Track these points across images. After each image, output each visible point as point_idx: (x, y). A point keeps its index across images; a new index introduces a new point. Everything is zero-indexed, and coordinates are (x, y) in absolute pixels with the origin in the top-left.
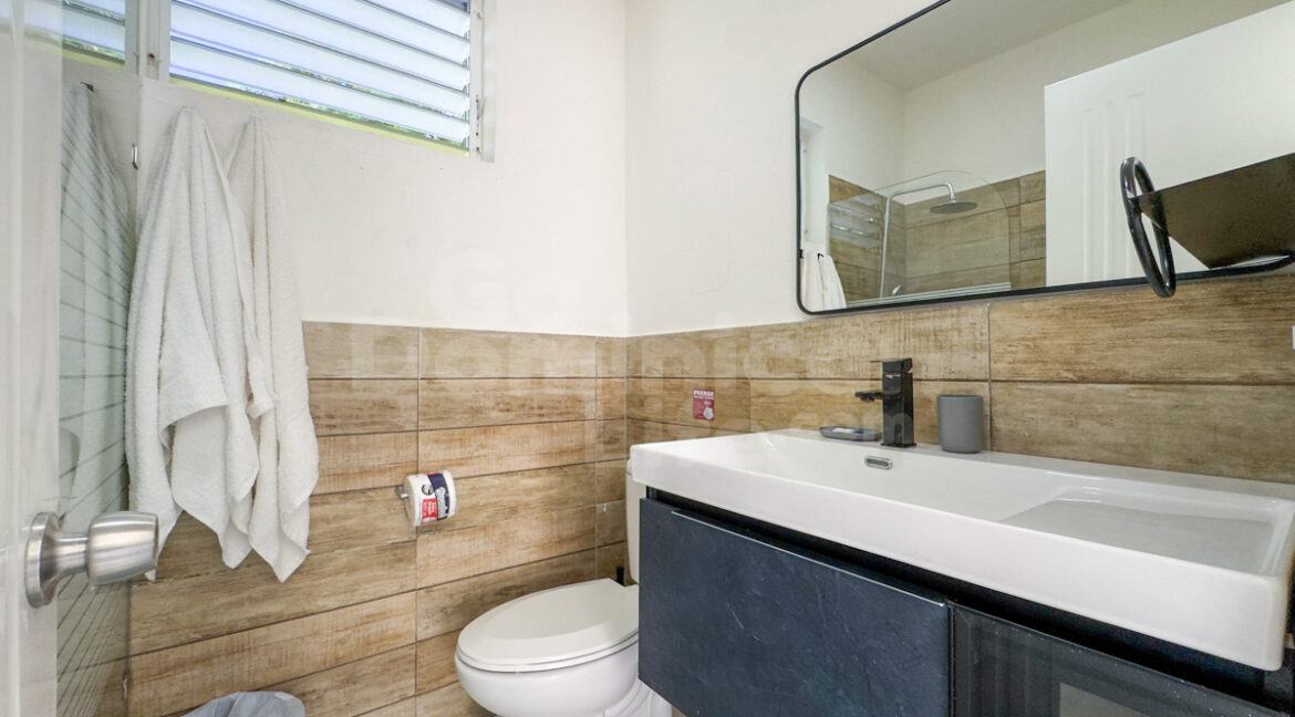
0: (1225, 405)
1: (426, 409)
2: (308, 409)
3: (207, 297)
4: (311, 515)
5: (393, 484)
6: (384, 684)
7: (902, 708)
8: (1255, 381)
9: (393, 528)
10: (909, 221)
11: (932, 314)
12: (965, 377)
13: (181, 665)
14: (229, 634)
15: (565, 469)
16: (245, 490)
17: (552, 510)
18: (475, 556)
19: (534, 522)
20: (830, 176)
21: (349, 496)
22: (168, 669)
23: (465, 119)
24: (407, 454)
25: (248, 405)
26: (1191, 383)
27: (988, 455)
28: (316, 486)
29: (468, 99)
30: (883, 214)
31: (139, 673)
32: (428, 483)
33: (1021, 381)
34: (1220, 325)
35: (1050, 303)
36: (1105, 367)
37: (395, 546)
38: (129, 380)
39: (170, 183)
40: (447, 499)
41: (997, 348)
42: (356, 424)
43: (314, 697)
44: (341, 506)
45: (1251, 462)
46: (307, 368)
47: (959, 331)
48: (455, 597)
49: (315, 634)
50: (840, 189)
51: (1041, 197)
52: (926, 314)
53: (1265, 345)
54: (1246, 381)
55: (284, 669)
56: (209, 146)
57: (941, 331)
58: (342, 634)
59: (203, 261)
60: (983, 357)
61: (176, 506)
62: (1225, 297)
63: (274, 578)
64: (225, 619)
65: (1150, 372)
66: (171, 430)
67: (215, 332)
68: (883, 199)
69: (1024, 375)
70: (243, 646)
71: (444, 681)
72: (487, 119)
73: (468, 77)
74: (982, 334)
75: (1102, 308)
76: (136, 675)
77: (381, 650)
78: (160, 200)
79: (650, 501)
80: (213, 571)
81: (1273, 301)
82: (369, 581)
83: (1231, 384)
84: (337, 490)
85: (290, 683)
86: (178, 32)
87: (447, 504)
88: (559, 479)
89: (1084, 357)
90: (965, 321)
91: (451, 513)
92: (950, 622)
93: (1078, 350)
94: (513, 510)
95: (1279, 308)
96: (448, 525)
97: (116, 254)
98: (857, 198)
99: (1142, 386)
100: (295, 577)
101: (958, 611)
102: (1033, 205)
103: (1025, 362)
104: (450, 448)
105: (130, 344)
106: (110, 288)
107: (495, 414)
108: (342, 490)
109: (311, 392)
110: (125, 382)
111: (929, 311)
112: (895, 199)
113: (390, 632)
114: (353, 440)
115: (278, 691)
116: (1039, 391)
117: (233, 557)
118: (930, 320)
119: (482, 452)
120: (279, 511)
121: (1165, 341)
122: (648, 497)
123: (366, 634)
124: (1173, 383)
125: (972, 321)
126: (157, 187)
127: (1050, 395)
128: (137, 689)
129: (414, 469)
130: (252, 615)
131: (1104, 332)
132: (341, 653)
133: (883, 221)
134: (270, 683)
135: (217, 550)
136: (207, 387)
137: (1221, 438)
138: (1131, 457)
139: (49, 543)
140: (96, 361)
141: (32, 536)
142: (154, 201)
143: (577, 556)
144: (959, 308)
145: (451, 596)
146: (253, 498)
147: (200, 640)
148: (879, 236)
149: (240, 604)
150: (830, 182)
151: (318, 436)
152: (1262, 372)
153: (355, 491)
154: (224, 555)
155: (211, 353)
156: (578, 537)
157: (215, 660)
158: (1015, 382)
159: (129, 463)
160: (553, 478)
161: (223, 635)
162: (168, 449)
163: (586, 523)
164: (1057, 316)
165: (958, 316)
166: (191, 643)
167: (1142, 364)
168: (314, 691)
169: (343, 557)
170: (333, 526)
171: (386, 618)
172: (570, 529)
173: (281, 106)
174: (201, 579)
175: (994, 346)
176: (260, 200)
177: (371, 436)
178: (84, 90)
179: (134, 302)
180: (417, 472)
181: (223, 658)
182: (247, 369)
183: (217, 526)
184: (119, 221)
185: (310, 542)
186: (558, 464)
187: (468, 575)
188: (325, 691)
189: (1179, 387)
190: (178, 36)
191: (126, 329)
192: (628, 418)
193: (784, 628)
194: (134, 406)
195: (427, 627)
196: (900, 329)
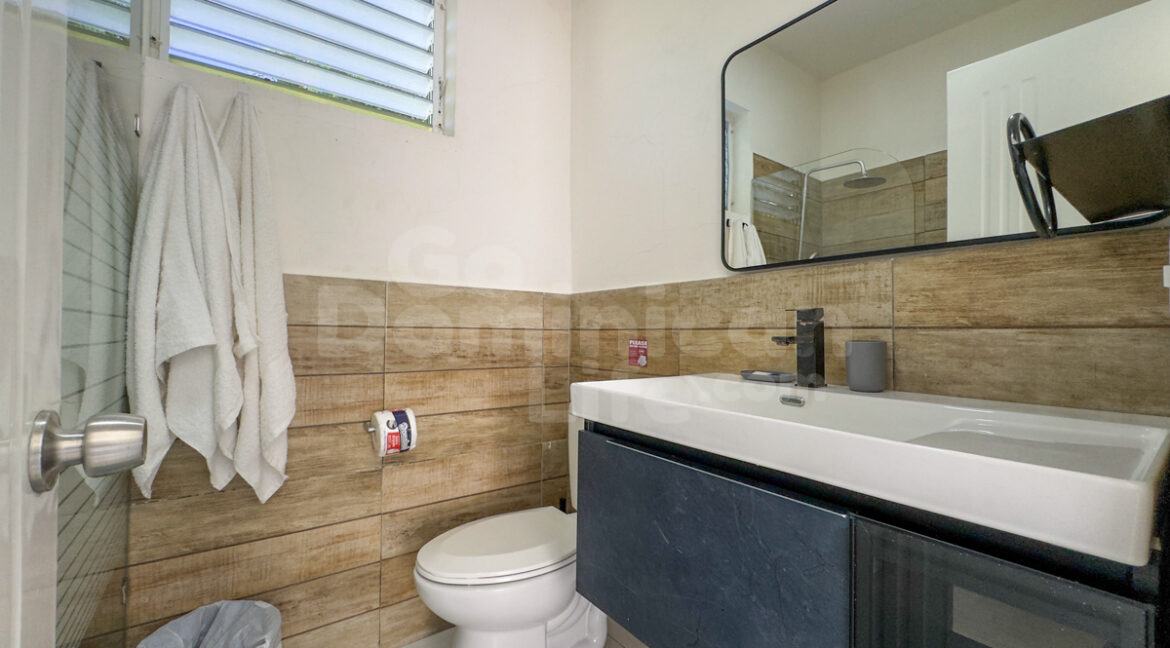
0: (1103, 346)
1: (392, 354)
2: (286, 352)
3: (198, 249)
4: (289, 445)
5: (361, 420)
6: (352, 597)
7: (808, 610)
8: (1133, 324)
9: (362, 459)
10: (825, 195)
11: (842, 268)
12: (870, 324)
13: (172, 575)
14: (215, 549)
15: (516, 410)
16: (230, 421)
17: (504, 446)
18: (433, 486)
19: (486, 456)
20: (754, 154)
21: (322, 429)
22: (161, 579)
23: (428, 99)
24: (374, 394)
25: (234, 346)
26: (1074, 327)
27: (891, 393)
28: (294, 419)
29: (431, 81)
30: (801, 189)
31: (136, 581)
32: (392, 418)
33: (920, 328)
34: (1100, 274)
35: (948, 257)
36: (996, 314)
37: (364, 474)
38: (129, 321)
39: (168, 149)
40: (409, 433)
41: (901, 299)
42: (330, 366)
43: (289, 607)
44: (315, 439)
45: (1128, 397)
46: (287, 314)
47: (866, 284)
48: (415, 521)
49: (292, 551)
50: (763, 166)
51: (943, 174)
52: (836, 269)
53: (1141, 292)
54: (1122, 324)
55: (262, 582)
56: (202, 116)
57: (850, 284)
58: (314, 552)
59: (196, 218)
60: (887, 307)
61: (170, 433)
62: (1105, 249)
63: (254, 499)
64: (212, 536)
65: (1037, 317)
66: (167, 366)
67: (206, 280)
68: (802, 175)
69: (924, 322)
70: (228, 559)
71: (406, 596)
72: (448, 99)
73: (432, 62)
74: (886, 286)
75: (994, 260)
76: (134, 582)
77: (351, 567)
78: (158, 164)
79: (588, 432)
80: (202, 493)
81: (1150, 252)
82: (340, 505)
83: (1110, 327)
84: (312, 424)
85: (269, 594)
86: (175, 18)
87: (409, 437)
88: (508, 419)
89: (978, 305)
90: (871, 275)
91: (413, 446)
92: (852, 530)
93: (972, 299)
94: (468, 446)
95: (1153, 259)
96: (410, 457)
97: (120, 210)
98: (778, 174)
99: (1031, 330)
100: (274, 500)
101: (859, 521)
102: (938, 181)
103: (925, 310)
104: (412, 389)
105: (131, 289)
106: (114, 238)
107: (452, 360)
108: (316, 423)
109: (290, 337)
110: (126, 323)
111: (839, 267)
112: (813, 175)
113: (358, 551)
114: (327, 380)
115: (258, 600)
116: (938, 336)
117: (220, 480)
118: (840, 274)
119: (441, 393)
120: (260, 441)
121: (1050, 290)
122: (586, 428)
123: (337, 552)
124: (1057, 327)
125: (877, 275)
126: (156, 152)
127: (947, 339)
128: (134, 595)
129: (381, 406)
130: (237, 532)
131: (996, 282)
132: (315, 568)
133: (802, 195)
134: (251, 593)
135: (206, 473)
136: (198, 329)
137: (1100, 376)
138: (1019, 395)
139: (49, 438)
140: (101, 300)
141: (35, 431)
142: (154, 165)
143: (525, 488)
144: (866, 264)
145: (412, 520)
146: (238, 428)
147: (190, 554)
148: (798, 209)
149: (225, 522)
150: (754, 160)
151: (296, 376)
152: (1137, 316)
153: (328, 425)
154: (211, 478)
155: (202, 300)
156: (525, 471)
157: (203, 572)
158: (915, 328)
159: (129, 394)
160: (503, 418)
161: (210, 550)
162: (164, 384)
163: (533, 458)
164: (954, 269)
165: (865, 270)
166: (181, 556)
167: (1030, 310)
168: (290, 602)
169: (317, 483)
170: (308, 455)
171: (355, 538)
172: (518, 463)
173: (266, 85)
174: (193, 500)
175: (897, 296)
176: (247, 167)
177: (343, 377)
178: (93, 67)
179: (135, 252)
180: (383, 410)
181: (210, 570)
182: (233, 314)
183: (206, 452)
184: (123, 180)
185: (288, 469)
186: (508, 405)
187: (427, 502)
188: (300, 602)
189: (1062, 330)
190: (175, 21)
191: (128, 276)
192: (571, 366)
193: (704, 542)
194: (134, 344)
195: (390, 548)
196: (813, 282)
